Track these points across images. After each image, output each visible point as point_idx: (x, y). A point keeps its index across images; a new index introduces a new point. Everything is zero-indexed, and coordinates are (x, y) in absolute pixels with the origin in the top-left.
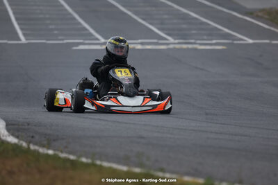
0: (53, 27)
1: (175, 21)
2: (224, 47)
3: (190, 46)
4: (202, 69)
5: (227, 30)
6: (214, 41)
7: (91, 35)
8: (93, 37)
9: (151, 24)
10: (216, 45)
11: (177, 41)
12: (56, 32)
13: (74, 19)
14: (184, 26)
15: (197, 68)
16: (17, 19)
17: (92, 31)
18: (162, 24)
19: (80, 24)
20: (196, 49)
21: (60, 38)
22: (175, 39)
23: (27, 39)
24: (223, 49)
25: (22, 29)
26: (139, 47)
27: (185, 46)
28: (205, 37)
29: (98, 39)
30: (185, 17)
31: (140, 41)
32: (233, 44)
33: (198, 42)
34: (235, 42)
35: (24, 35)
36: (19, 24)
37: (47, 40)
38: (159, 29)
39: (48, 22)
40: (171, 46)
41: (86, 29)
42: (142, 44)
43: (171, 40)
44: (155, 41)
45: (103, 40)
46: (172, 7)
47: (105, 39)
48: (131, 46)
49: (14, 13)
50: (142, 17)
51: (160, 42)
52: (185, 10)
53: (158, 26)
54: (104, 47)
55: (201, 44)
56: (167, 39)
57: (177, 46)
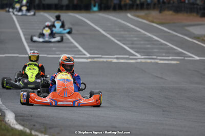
1: (142, 42)
2: (178, 62)
3: (153, 61)
4: (161, 78)
5: (180, 50)
6: (170, 58)
7: (80, 51)
8: (80, 53)
9: (124, 44)
10: (172, 61)
11: (143, 57)
12: (54, 49)
14: (148, 46)
15: (157, 77)
16: (26, 39)
17: (80, 48)
18: (132, 44)
19: (72, 43)
20: (157, 63)
21: (57, 53)
22: (142, 55)
24: (177, 64)
25: (29, 46)
26: (115, 61)
27: (149, 61)
28: (164, 55)
29: (84, 55)
30: (149, 40)
31: (115, 56)
32: (184, 60)
33: (159, 58)
34: (186, 58)
36: (27, 43)
37: (48, 54)
40: (139, 61)
41: (76, 47)
42: (117, 58)
43: (139, 56)
44: (127, 56)
45: (88, 55)
46: (139, 31)
47: (90, 54)
48: (109, 60)
49: (24, 35)
50: (118, 39)
51: (131, 57)
52: (149, 35)
53: (130, 46)
54: (89, 60)
55: (161, 60)
56: (136, 56)
57: (143, 61)
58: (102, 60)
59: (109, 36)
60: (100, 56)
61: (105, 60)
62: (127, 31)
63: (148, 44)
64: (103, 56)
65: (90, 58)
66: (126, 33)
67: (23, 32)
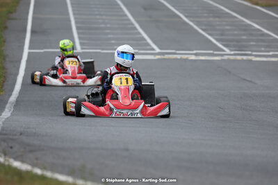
0: (112, 36)
1: (236, 32)
3: (245, 58)
4: (250, 81)
6: (271, 53)
7: (148, 45)
8: (148, 47)
9: (210, 34)
10: (272, 57)
11: (232, 53)
12: (113, 42)
13: (135, 28)
14: (244, 37)
16: (78, 28)
17: (149, 41)
18: (222, 35)
19: (139, 33)
20: (251, 61)
22: (231, 50)
23: (82, 49)
25: (80, 38)
26: (193, 57)
27: (239, 58)
28: (263, 49)
29: (153, 49)
30: (247, 28)
31: (195, 52)
33: (254, 53)
35: (81, 44)
36: (78, 33)
37: (103, 49)
38: (217, 40)
39: (108, 31)
40: (226, 57)
41: (145, 40)
42: (196, 54)
43: (227, 51)
44: (211, 52)
45: (158, 50)
46: (235, 17)
47: (161, 49)
48: (185, 57)
49: (76, 22)
50: (204, 27)
51: (216, 53)
52: (248, 22)
53: (217, 37)
54: (158, 57)
55: (256, 56)
56: (224, 51)
57: (232, 57)
58: (175, 56)
59: (191, 24)
60: (173, 51)
61: (179, 57)
62: (219, 17)
63: (244, 35)
64: (178, 52)
65: (159, 54)
66: (217, 19)
67: (75, 18)
